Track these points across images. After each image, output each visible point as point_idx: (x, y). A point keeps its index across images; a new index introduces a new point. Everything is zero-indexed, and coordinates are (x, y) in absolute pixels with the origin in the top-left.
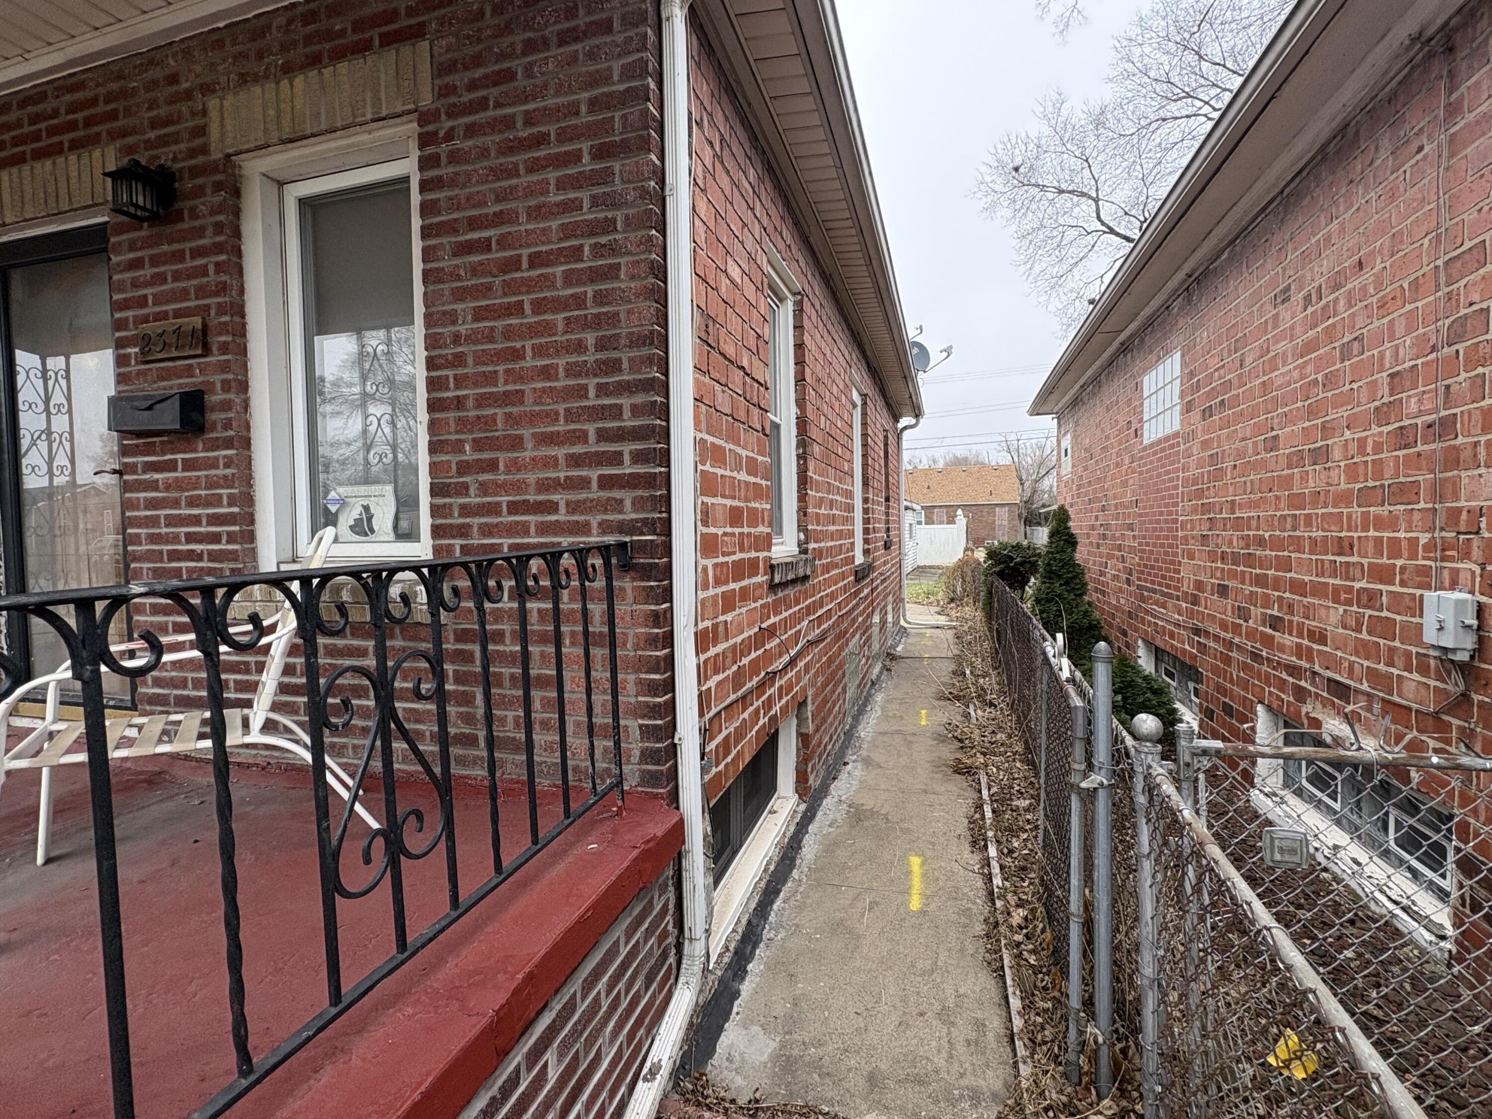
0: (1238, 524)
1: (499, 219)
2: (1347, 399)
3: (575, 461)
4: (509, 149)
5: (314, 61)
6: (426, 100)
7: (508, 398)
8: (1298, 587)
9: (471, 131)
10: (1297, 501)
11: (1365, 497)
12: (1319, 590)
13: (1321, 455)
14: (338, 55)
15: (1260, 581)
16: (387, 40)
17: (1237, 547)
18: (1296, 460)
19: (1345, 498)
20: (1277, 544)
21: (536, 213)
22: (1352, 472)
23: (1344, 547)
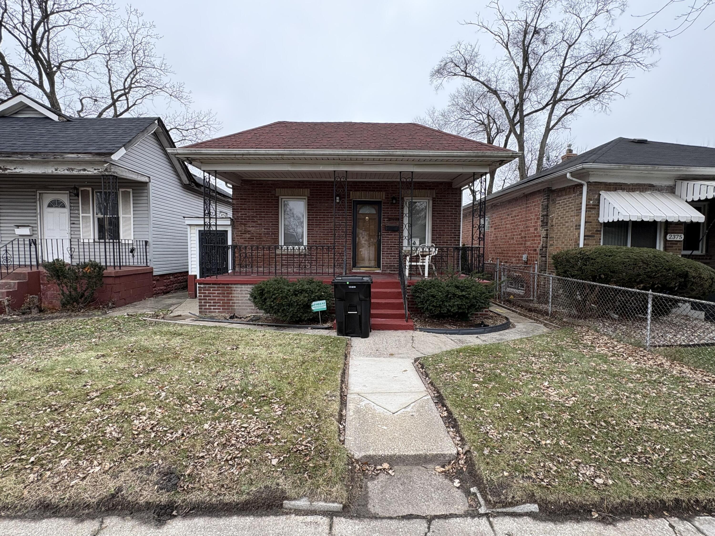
0: (500, 248)
1: (443, 211)
2: (516, 232)
3: (451, 238)
4: (444, 204)
5: (419, 189)
6: (434, 196)
7: (443, 230)
8: (510, 257)
9: (440, 201)
10: (509, 244)
11: (518, 244)
12: (512, 257)
13: (513, 238)
14: (422, 189)
15: (504, 256)
16: (429, 189)
17: (500, 251)
18: (510, 239)
19: (515, 244)
20: (507, 250)
21: (447, 211)
22: (516, 241)
23: (515, 251)
